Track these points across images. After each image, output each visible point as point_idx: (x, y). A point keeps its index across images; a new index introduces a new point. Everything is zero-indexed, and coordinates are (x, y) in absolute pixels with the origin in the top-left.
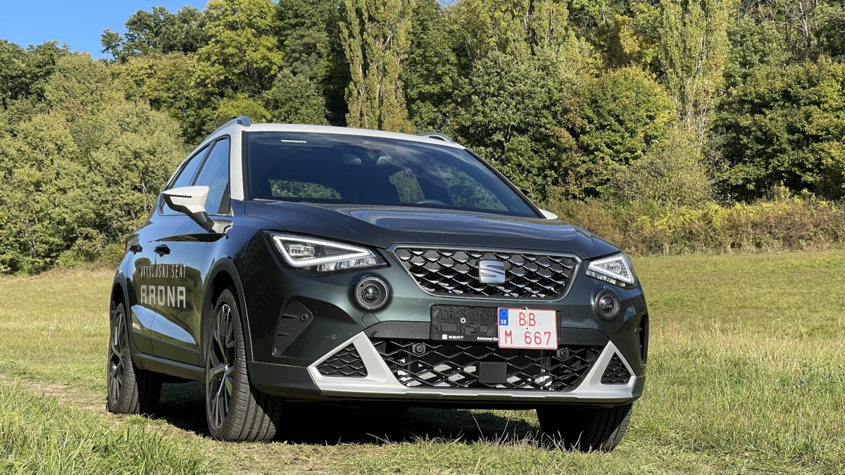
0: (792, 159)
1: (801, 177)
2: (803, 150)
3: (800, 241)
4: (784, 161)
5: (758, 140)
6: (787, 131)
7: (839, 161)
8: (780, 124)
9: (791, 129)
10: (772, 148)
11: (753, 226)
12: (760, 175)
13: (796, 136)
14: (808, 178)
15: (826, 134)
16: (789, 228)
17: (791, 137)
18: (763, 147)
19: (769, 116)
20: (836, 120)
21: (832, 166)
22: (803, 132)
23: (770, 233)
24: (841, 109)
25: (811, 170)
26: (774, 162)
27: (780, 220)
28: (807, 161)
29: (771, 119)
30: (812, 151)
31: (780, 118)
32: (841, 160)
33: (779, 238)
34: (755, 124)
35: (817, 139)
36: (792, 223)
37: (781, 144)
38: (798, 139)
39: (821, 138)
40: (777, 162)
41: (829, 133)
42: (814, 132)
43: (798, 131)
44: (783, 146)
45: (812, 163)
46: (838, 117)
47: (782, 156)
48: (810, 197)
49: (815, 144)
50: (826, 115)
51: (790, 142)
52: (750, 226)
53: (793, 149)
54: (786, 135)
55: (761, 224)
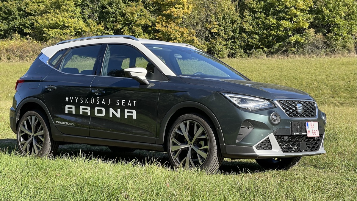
0: (20, 22)
1: (24, 30)
2: (25, 19)
3: (27, 58)
4: (16, 23)
5: (5, 13)
6: (18, 10)
7: (41, 25)
8: (15, 7)
9: (19, 9)
10: (11, 17)
11: (6, 51)
12: (6, 28)
13: (21, 13)
14: (27, 31)
15: (35, 13)
16: (22, 52)
17: (19, 13)
18: (7, 16)
19: (10, 3)
20: (38, 7)
21: (39, 26)
22: (25, 11)
23: (14, 54)
24: (40, 2)
25: (28, 28)
26: (12, 23)
27: (18, 48)
28: (27, 24)
29: (11, 4)
30: (29, 20)
31: (15, 5)
32: (42, 24)
33: (17, 56)
34: (4, 6)
35: (30, 14)
36: (23, 50)
37: (15, 15)
38: (22, 14)
39: (32, 14)
40: (13, 23)
41: (36, 12)
42: (29, 12)
43: (22, 10)
44: (16, 16)
45: (28, 25)
46: (39, 6)
47: (16, 20)
48: (30, 39)
49: (30, 17)
50: (34, 5)
51: (19, 15)
52: (5, 50)
53: (20, 18)
54: (17, 12)
55: (10, 50)
